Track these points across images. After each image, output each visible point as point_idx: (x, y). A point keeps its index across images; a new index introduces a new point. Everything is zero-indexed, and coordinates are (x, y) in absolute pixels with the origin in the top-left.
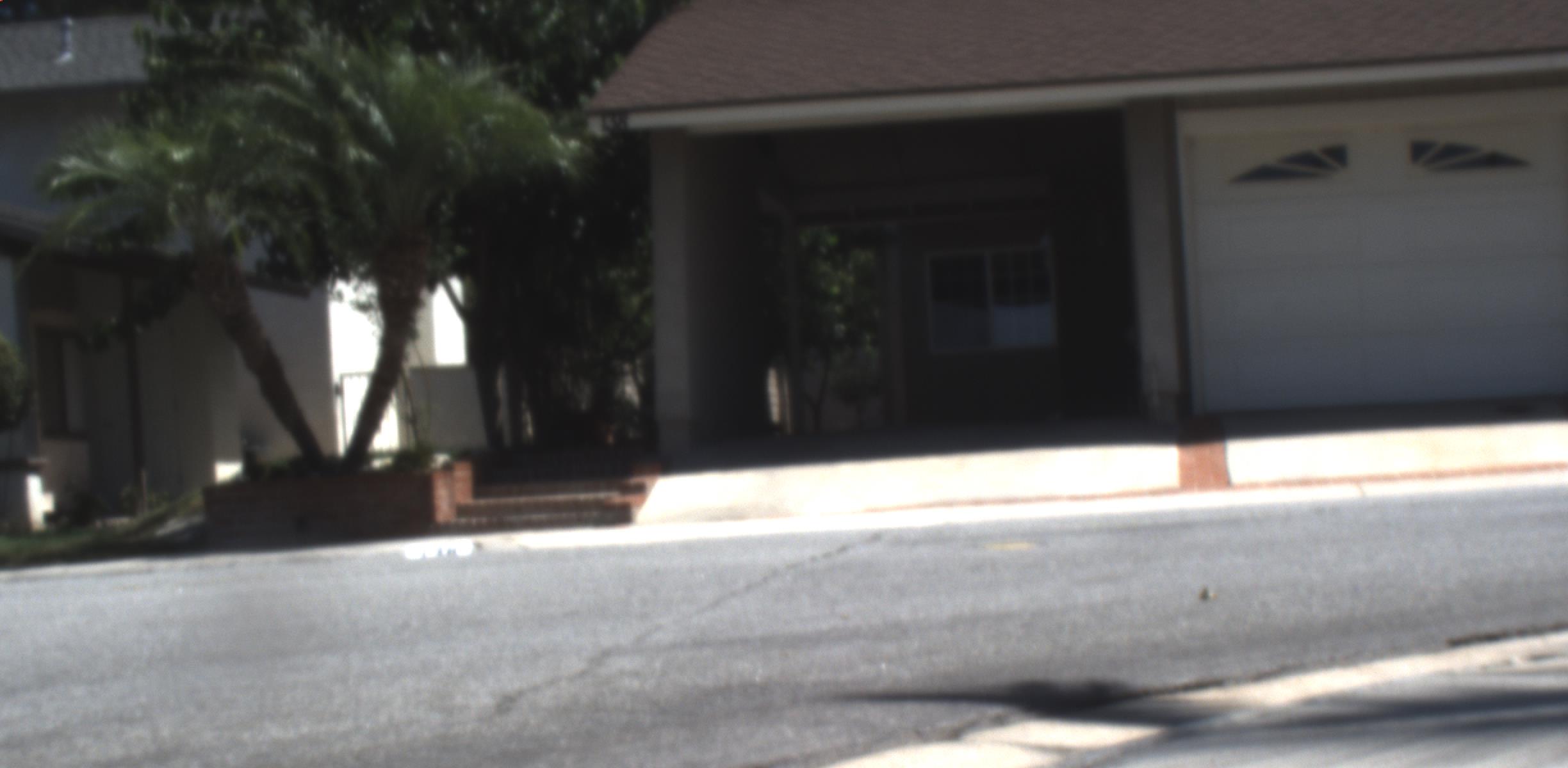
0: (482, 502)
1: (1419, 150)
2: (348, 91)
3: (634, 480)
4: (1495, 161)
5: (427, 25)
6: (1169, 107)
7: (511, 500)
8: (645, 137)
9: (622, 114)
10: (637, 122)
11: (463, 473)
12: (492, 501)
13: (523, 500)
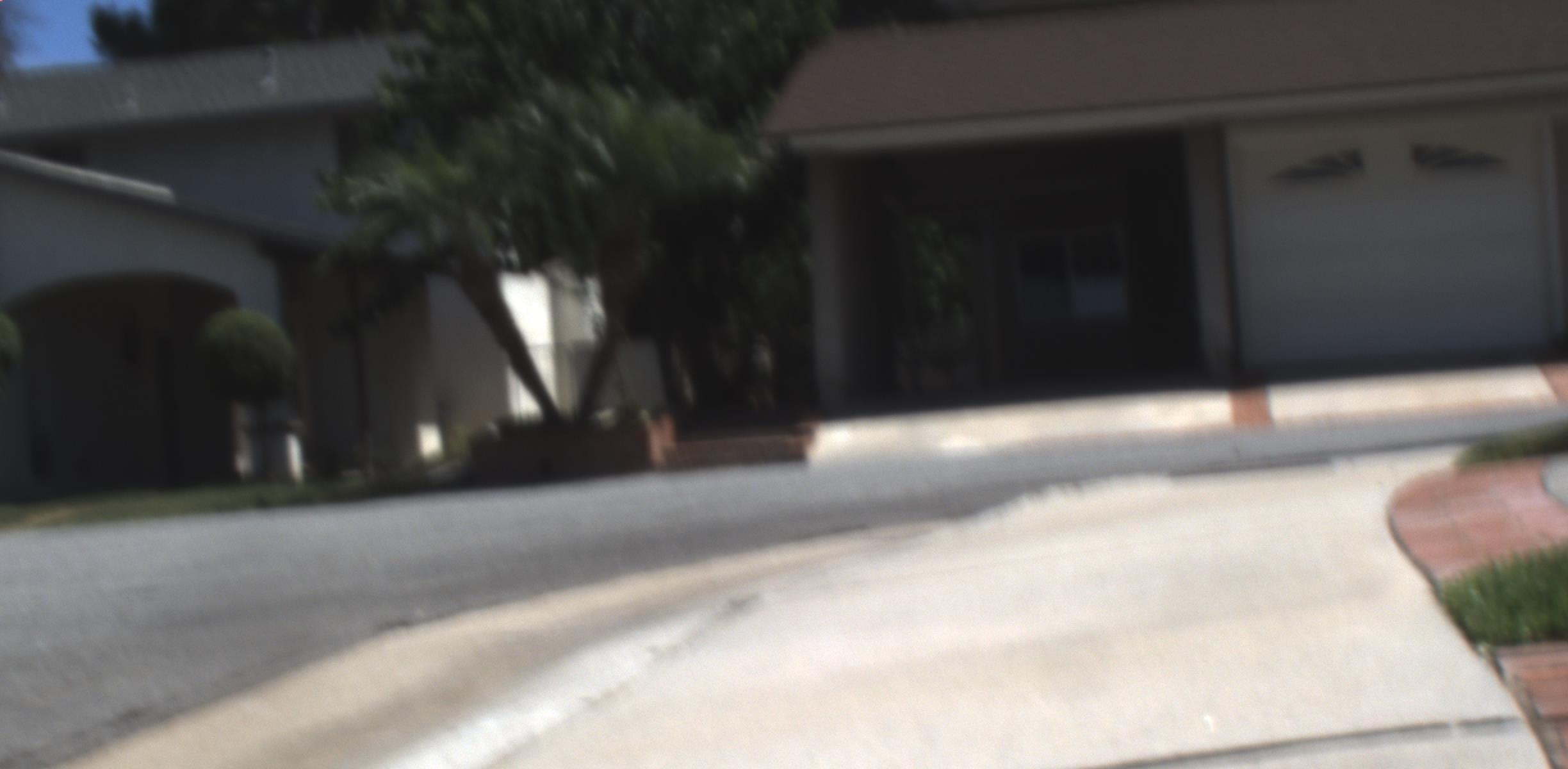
0: (684, 446)
1: (1418, 154)
2: (578, 129)
3: (803, 426)
4: (1480, 162)
5: (616, 64)
6: (1218, 126)
9: (787, 138)
10: (800, 143)
11: (667, 423)
12: (692, 445)
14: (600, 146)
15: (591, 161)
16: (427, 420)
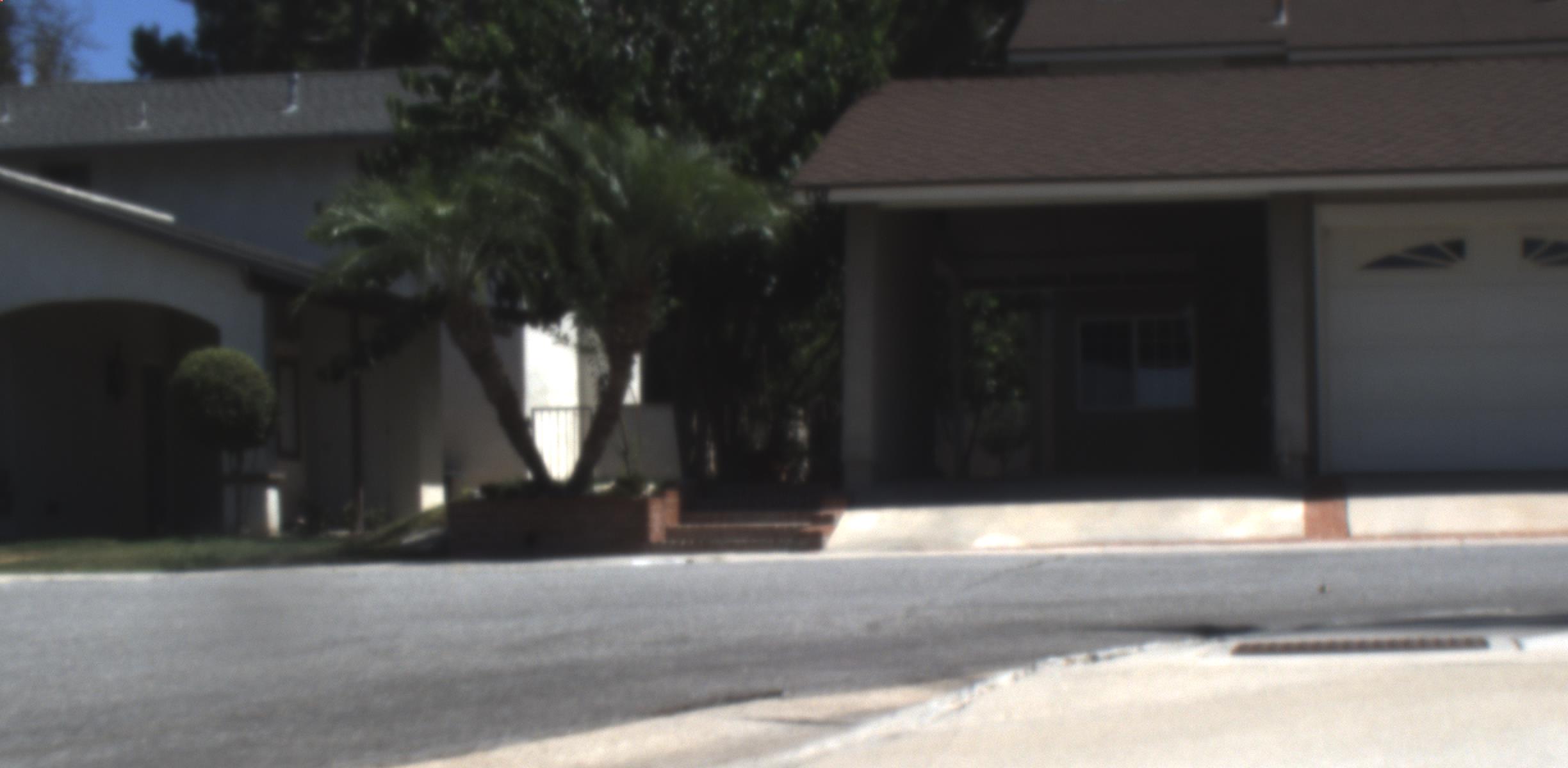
0: (689, 526)
1: (1530, 247)
2: (592, 161)
3: (824, 512)
5: (647, 102)
7: (714, 526)
8: (843, 210)
10: (837, 196)
11: (672, 499)
12: (697, 526)
13: (725, 526)
14: (616, 186)
15: (604, 199)
16: (432, 481)
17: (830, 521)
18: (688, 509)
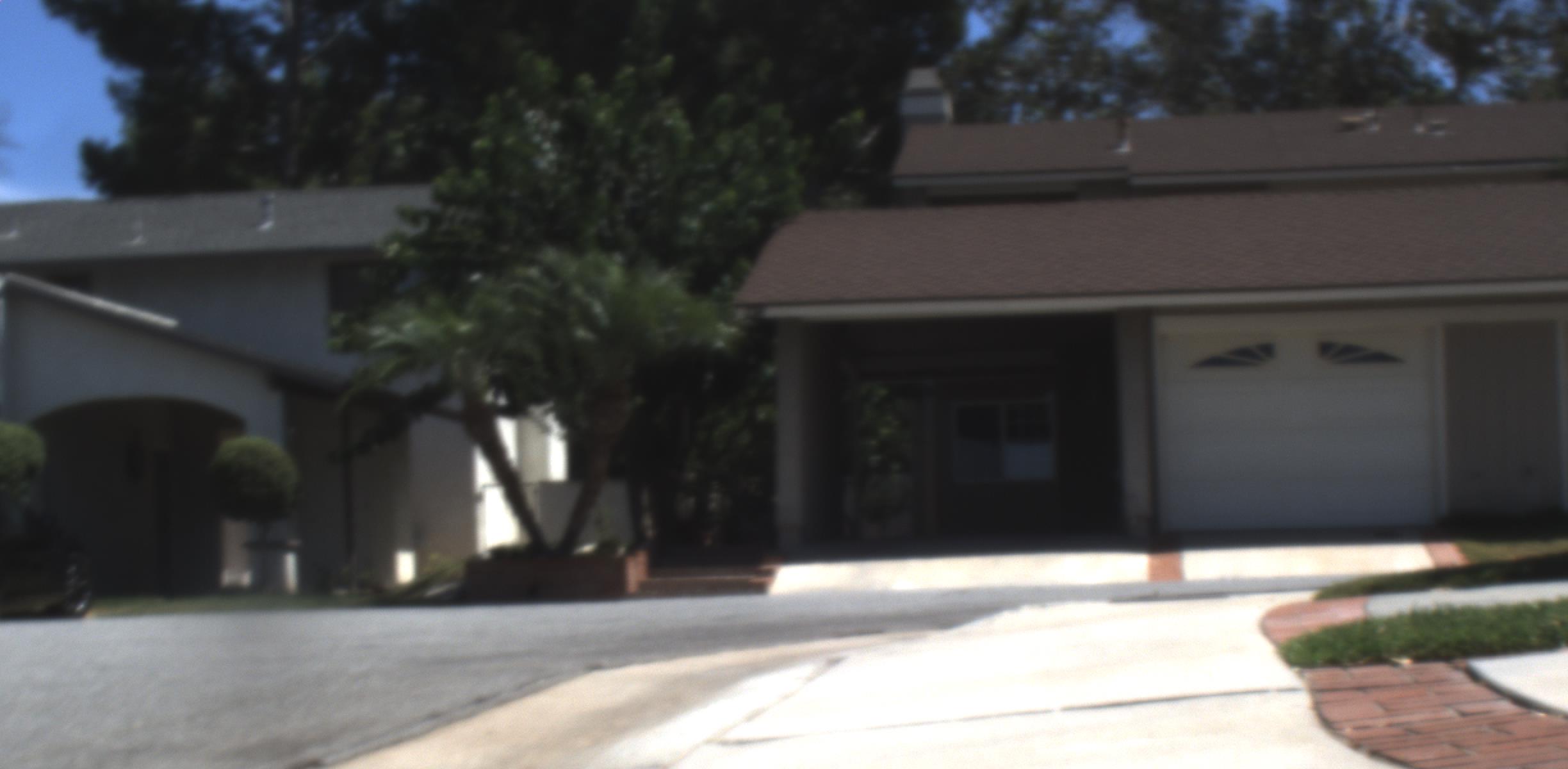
0: (658, 580)
1: (1326, 349)
3: (766, 567)
4: (1380, 358)
5: (606, 231)
6: (1146, 316)
9: (760, 306)
10: (772, 313)
11: (641, 558)
12: (663, 579)
14: (598, 308)
15: (589, 320)
16: (407, 547)
17: (770, 574)
18: (656, 565)
